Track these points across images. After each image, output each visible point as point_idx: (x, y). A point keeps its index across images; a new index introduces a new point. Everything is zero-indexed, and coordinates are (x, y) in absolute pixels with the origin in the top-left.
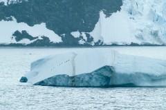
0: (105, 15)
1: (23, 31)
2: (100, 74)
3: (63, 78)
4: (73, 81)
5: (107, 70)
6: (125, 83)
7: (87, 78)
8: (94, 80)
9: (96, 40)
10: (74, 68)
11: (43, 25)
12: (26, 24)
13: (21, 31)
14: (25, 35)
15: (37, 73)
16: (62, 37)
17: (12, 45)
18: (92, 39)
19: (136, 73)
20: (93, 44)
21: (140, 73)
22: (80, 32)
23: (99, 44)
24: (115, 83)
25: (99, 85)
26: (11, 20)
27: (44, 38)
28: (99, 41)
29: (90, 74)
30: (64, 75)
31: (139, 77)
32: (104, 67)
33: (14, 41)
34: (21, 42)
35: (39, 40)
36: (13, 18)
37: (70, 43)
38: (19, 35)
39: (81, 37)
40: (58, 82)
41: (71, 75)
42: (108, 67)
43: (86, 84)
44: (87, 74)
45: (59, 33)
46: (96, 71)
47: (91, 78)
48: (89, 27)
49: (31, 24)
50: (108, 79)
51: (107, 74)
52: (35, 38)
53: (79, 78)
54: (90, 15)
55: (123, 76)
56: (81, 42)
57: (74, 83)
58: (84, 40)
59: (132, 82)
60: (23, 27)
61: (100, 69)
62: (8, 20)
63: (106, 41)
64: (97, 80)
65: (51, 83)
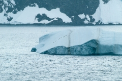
0: (104, 2)
1: (43, 14)
2: (89, 46)
3: (61, 49)
4: (69, 51)
5: (93, 42)
6: (107, 52)
7: (79, 49)
8: (84, 50)
9: (97, 21)
10: (70, 41)
11: (58, 9)
12: (45, 9)
13: (41, 14)
14: (44, 17)
15: (44, 45)
16: (72, 18)
17: (35, 25)
18: (94, 20)
19: (115, 45)
20: (95, 24)
21: (118, 45)
22: (85, 14)
23: (99, 24)
24: (99, 52)
25: (88, 53)
26: (34, 6)
27: (59, 19)
28: (99, 21)
29: (82, 45)
30: (62, 47)
31: (118, 48)
32: (92, 41)
33: (37, 22)
34: (42, 22)
35: (54, 21)
36: (36, 4)
37: (77, 22)
38: (40, 17)
39: (86, 18)
40: (58, 51)
41: (67, 46)
42: (95, 40)
43: (78, 53)
44: (79, 46)
45: (69, 15)
46: (85, 43)
47: (82, 49)
48: (91, 11)
49: (49, 9)
50: (94, 49)
51: (93, 45)
52: (52, 19)
53: (73, 49)
54: (92, 2)
55: (106, 47)
56: (86, 22)
57: (69, 52)
58: (88, 21)
59: (112, 51)
60: (43, 11)
61: (88, 42)
62: (32, 6)
63: (104, 22)
64: (86, 50)
65: (53, 53)
